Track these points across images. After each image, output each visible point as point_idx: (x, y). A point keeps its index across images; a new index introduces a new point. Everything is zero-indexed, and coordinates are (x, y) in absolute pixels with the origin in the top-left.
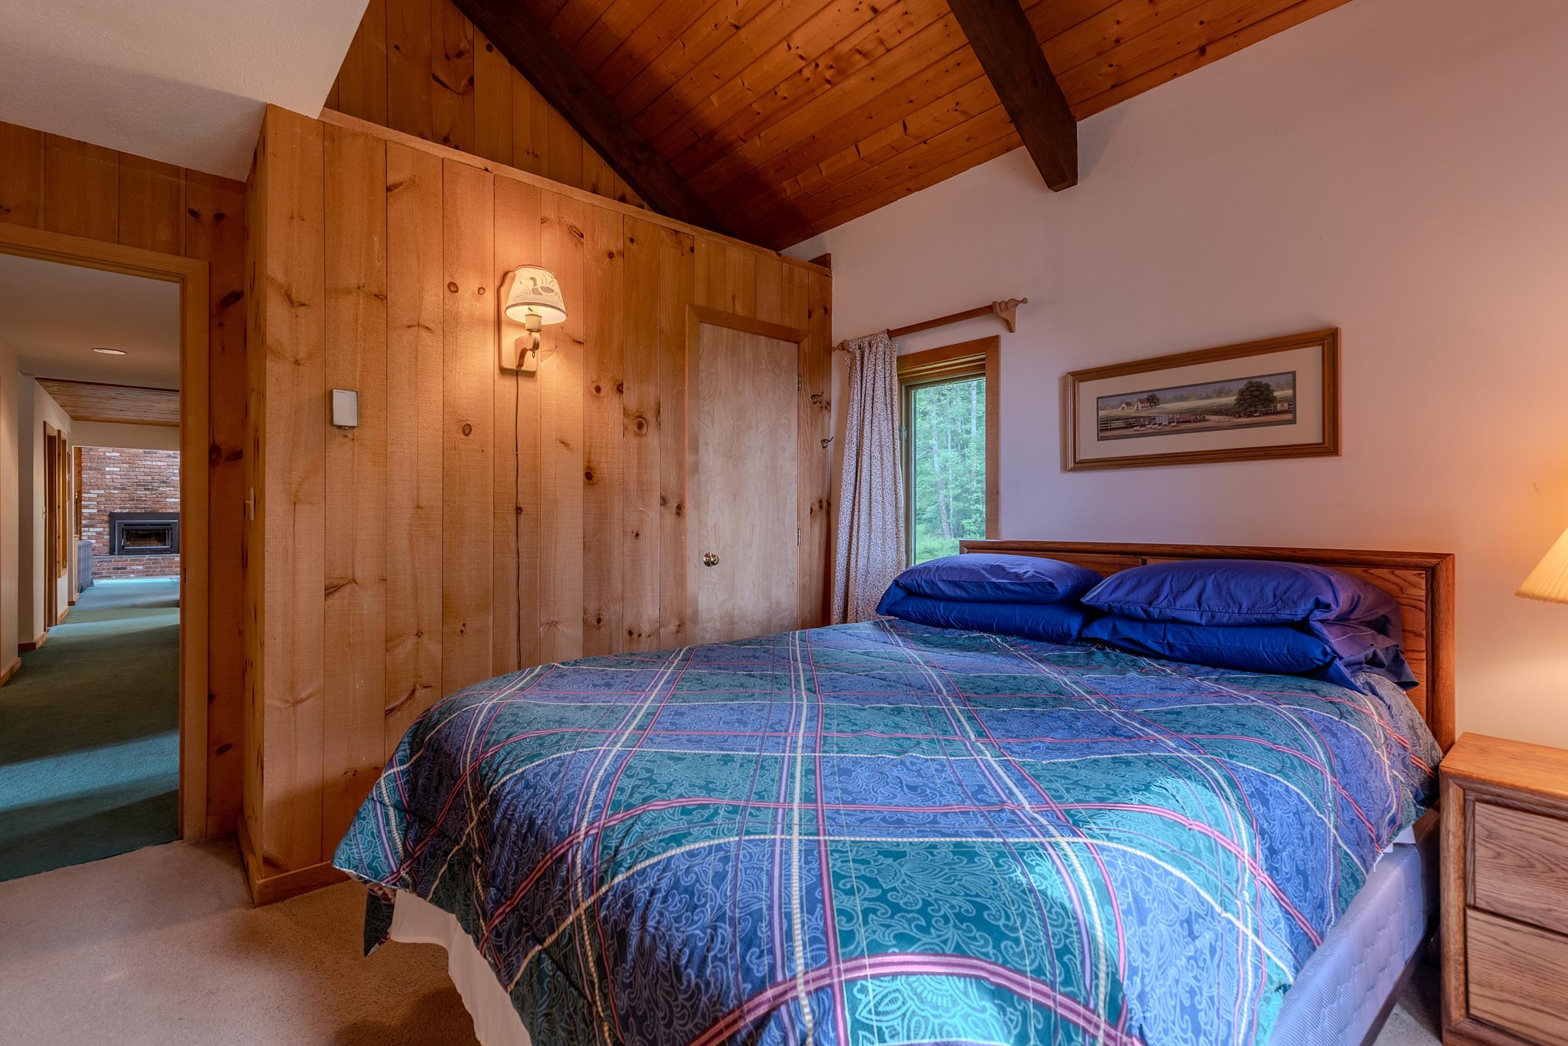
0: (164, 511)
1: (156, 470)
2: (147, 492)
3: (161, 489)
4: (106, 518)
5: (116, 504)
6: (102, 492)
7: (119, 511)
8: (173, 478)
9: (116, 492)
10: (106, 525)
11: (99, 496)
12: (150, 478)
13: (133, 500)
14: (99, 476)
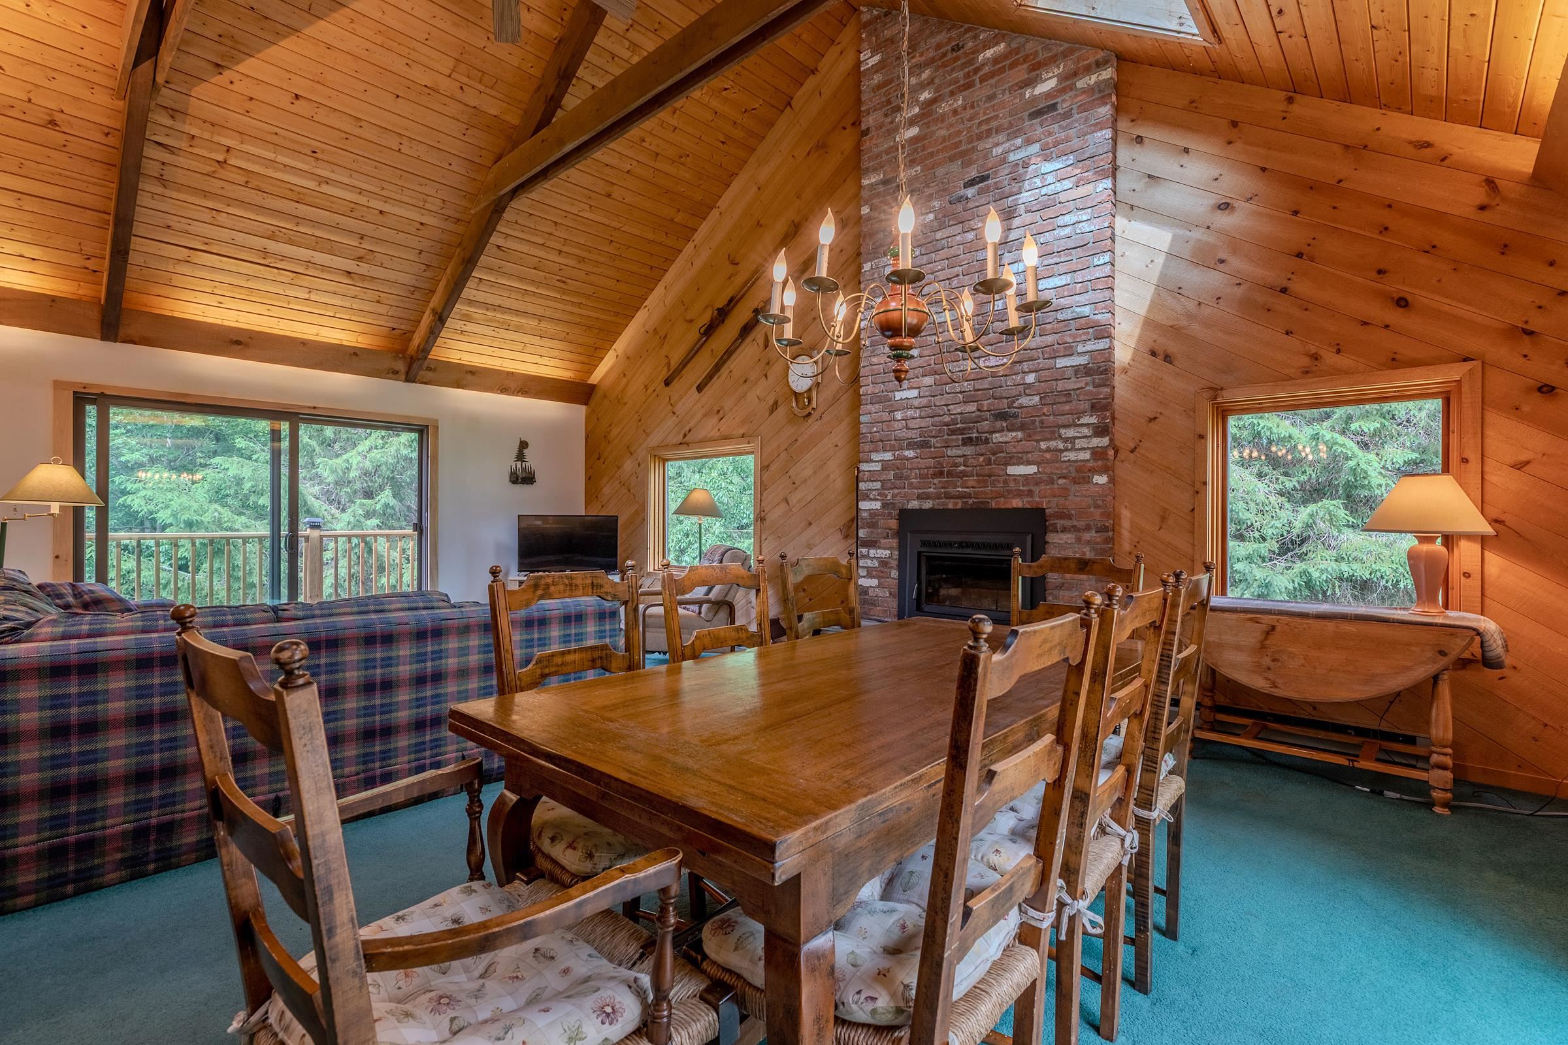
0: (1002, 503)
1: (985, 384)
2: (968, 450)
3: (997, 437)
4: (893, 523)
5: (911, 486)
6: (888, 456)
7: (914, 504)
8: (1024, 401)
9: (910, 454)
10: (894, 542)
11: (886, 466)
12: (972, 407)
13: (941, 474)
14: (885, 416)
